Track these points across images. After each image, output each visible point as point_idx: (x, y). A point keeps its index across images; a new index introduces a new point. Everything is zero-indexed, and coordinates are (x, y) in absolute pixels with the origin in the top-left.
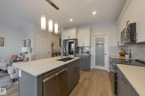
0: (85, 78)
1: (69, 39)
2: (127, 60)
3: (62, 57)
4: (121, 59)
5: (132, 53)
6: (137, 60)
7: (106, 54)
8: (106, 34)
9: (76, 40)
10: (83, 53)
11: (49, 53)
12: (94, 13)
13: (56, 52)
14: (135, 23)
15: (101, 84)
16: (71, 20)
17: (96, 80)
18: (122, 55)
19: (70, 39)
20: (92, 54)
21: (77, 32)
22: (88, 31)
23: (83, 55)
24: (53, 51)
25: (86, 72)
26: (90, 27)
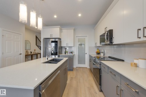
0: (72, 78)
1: (51, 37)
2: (102, 58)
3: (47, 59)
4: (97, 57)
5: (105, 52)
6: (109, 57)
7: (86, 54)
8: (87, 36)
9: (60, 39)
10: (67, 53)
11: (20, 54)
12: (80, 15)
13: (31, 53)
14: (112, 30)
15: (86, 80)
16: (55, 17)
17: (81, 77)
18: (98, 53)
19: (53, 37)
20: (75, 53)
21: (61, 31)
22: (72, 31)
23: (66, 55)
24: (27, 52)
25: (71, 72)
26: (74, 28)
